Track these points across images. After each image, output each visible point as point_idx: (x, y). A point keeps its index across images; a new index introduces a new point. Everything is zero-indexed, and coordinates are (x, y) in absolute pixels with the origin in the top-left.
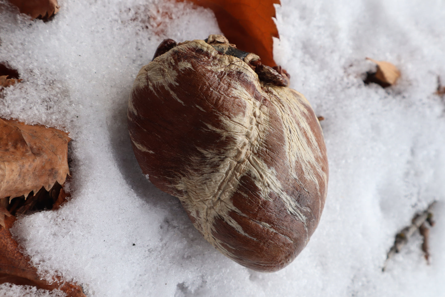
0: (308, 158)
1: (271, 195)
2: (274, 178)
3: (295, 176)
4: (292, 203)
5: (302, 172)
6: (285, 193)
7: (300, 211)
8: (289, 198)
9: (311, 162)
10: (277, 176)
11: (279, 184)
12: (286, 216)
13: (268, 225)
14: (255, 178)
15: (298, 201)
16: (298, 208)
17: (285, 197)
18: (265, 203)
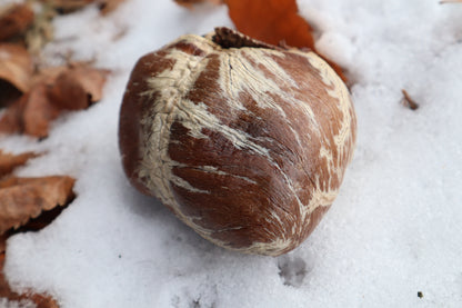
0: (266, 88)
1: (205, 131)
2: (204, 113)
3: (241, 107)
4: (240, 136)
5: (254, 102)
6: (225, 127)
7: (255, 142)
8: (232, 130)
9: (272, 92)
10: (208, 110)
11: (212, 118)
12: (234, 153)
13: (213, 168)
14: (182, 120)
15: (248, 131)
16: (250, 139)
17: (225, 130)
18: (200, 142)
